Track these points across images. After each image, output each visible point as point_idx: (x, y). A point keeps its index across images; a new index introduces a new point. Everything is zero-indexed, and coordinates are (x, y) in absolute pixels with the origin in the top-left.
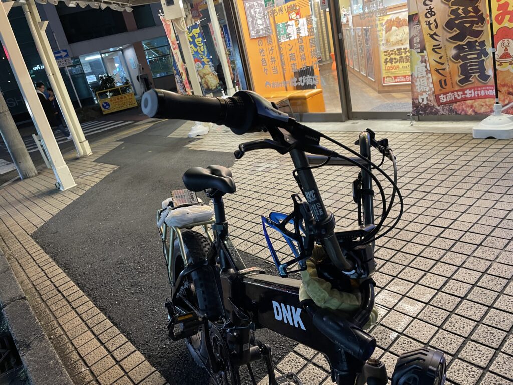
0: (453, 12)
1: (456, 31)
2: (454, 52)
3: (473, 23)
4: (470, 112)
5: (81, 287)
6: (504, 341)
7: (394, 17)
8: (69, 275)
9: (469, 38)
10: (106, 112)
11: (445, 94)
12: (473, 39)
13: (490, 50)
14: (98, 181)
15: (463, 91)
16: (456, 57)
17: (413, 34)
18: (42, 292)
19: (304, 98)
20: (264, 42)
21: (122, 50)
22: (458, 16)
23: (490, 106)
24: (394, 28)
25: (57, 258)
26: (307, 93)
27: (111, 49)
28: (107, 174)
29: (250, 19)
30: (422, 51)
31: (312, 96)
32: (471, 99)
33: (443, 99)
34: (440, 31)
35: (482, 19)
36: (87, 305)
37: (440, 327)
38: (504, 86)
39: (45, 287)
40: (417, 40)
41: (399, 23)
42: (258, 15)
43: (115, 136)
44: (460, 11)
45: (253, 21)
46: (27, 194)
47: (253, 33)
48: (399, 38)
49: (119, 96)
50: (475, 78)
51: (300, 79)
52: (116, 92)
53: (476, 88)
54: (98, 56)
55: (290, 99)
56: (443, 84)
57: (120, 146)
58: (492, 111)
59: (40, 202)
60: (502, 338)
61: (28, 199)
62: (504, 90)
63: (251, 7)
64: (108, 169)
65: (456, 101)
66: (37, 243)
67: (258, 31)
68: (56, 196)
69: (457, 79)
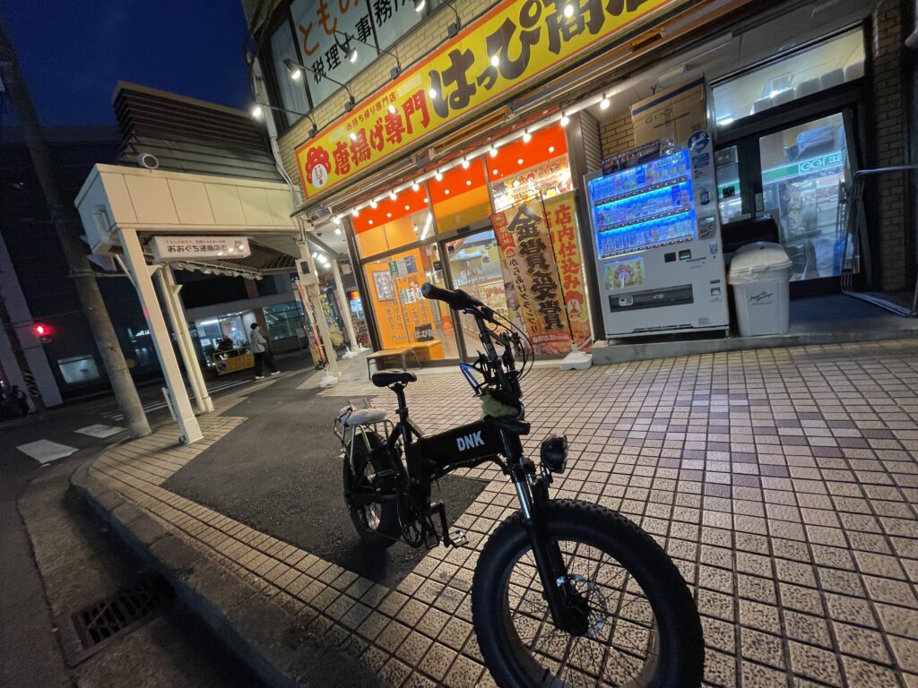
0: (535, 281)
1: (538, 294)
2: (539, 307)
3: (549, 288)
4: (556, 352)
5: (234, 518)
6: (603, 489)
7: (492, 287)
8: (217, 510)
9: (547, 299)
10: (222, 373)
11: (536, 336)
12: (550, 299)
13: (562, 307)
14: (228, 431)
15: (548, 335)
16: (541, 311)
17: (509, 296)
18: (189, 530)
19: (427, 348)
20: (391, 303)
21: (241, 315)
22: (538, 283)
23: (569, 347)
24: (492, 294)
25: (199, 499)
26: (428, 344)
27: (229, 315)
28: (237, 424)
29: (377, 286)
30: (516, 309)
31: (433, 346)
32: (555, 341)
33: (535, 340)
34: (528, 293)
35: (554, 286)
36: (246, 531)
37: (560, 489)
38: (576, 332)
39: (192, 525)
40: (512, 301)
41: (496, 291)
42: (384, 284)
43: (236, 393)
44: (539, 280)
45: (380, 288)
46: (142, 451)
47: (380, 297)
48: (497, 302)
49: (237, 358)
50: (554, 326)
51: (423, 332)
52: (233, 354)
53: (556, 334)
54: (215, 321)
55: (415, 349)
56: (534, 329)
57: (246, 400)
58: (571, 351)
59: (162, 456)
60: (601, 487)
61: (145, 456)
62: (577, 334)
63: (378, 276)
64: (237, 421)
65: (544, 342)
66: (171, 491)
67: (385, 295)
68: (182, 449)
69: (543, 326)
